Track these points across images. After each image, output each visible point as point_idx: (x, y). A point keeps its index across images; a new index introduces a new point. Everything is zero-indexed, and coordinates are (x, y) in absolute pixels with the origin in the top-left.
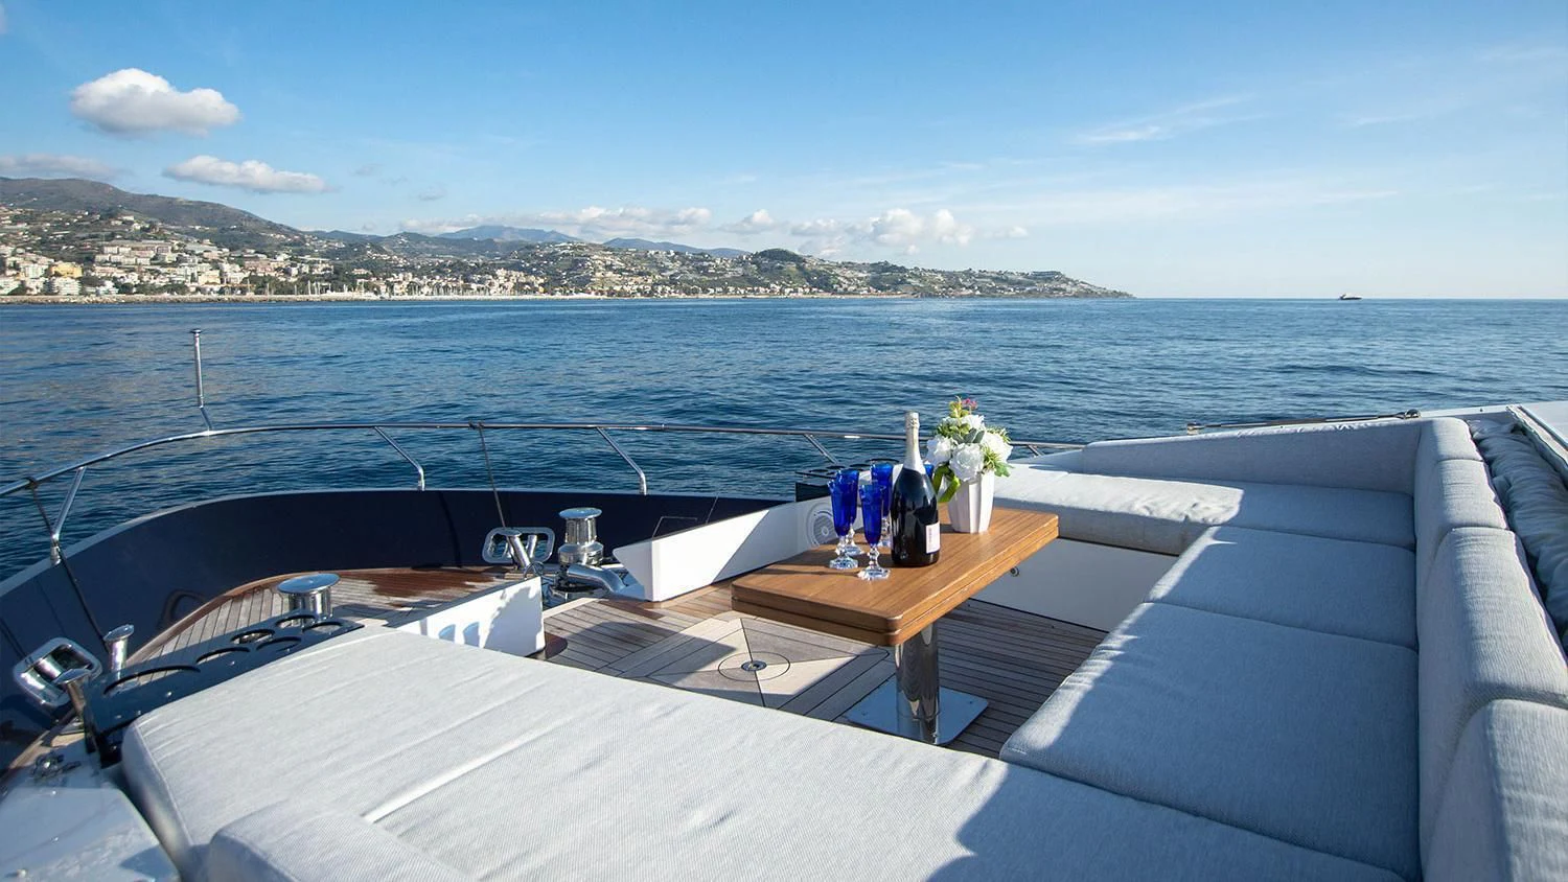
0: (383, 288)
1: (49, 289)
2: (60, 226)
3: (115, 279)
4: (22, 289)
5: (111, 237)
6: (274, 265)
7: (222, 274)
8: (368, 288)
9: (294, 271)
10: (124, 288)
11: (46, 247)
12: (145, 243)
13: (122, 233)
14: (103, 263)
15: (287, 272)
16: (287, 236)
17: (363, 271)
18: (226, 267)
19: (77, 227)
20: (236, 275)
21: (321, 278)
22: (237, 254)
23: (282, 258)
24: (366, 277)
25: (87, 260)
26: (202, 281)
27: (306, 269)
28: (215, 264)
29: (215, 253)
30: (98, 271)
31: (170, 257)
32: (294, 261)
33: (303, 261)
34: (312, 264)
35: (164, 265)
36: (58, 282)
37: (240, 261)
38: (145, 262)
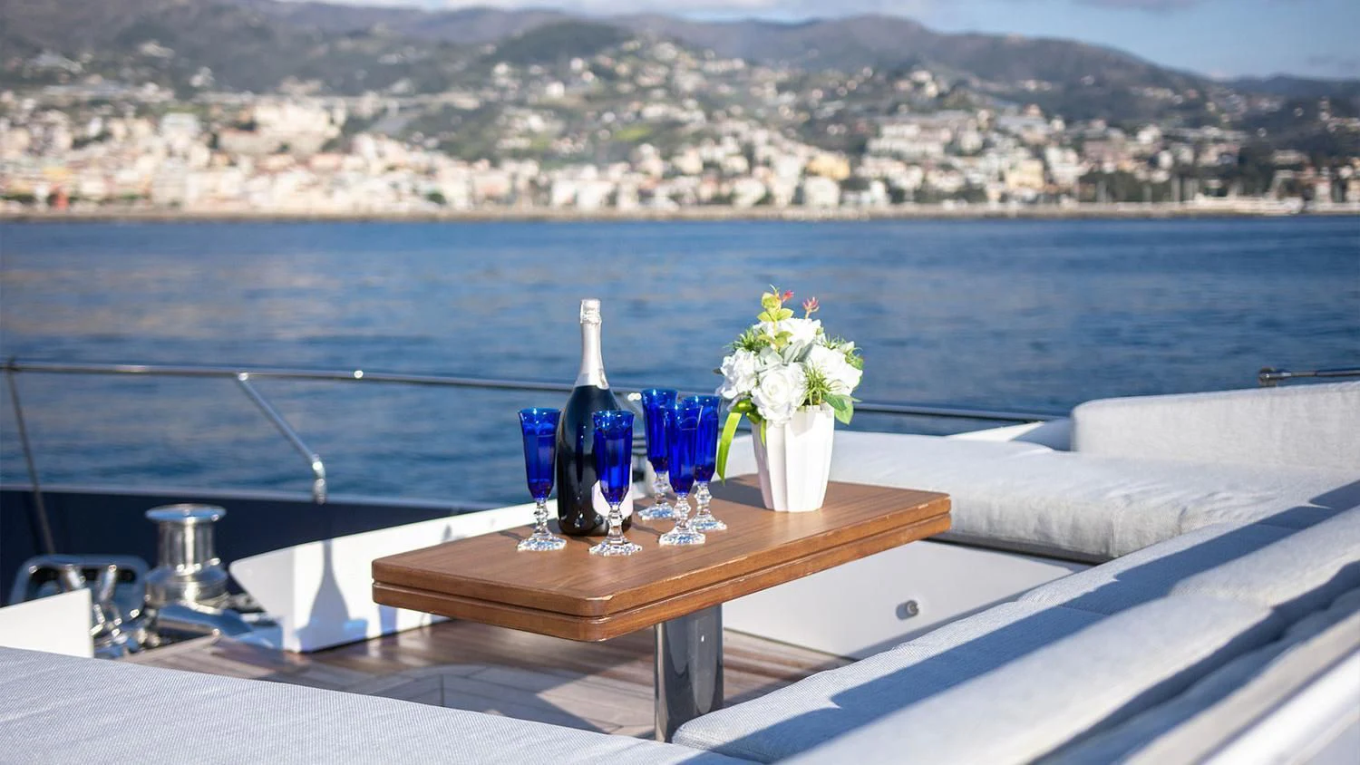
0: (1323, 189)
1: (799, 198)
2: (832, 95)
3: (886, 181)
4: (767, 199)
5: (893, 111)
6: (1133, 148)
7: (1046, 168)
8: (1291, 189)
9: (1166, 159)
10: (896, 195)
11: (811, 131)
12: (941, 117)
13: (909, 103)
14: (878, 154)
15: (1153, 162)
16: (1176, 90)
17: (1292, 157)
18: (1053, 154)
19: (853, 96)
20: (1067, 167)
21: (1213, 171)
22: (1078, 128)
23: (1148, 136)
24: (1297, 167)
25: (856, 149)
26: (1013, 180)
27: (1187, 155)
28: (1038, 152)
29: (1039, 132)
30: (869, 168)
31: (971, 140)
32: (1168, 140)
33: (1183, 140)
34: (1199, 147)
35: (961, 154)
36: (812, 186)
37: (1078, 145)
38: (934, 150)
